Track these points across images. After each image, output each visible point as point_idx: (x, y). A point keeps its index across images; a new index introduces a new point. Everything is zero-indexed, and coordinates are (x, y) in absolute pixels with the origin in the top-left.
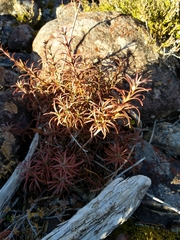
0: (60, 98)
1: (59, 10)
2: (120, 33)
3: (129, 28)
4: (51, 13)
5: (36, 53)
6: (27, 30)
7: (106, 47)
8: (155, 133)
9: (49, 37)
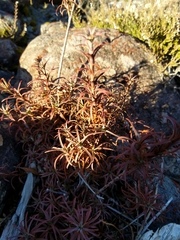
0: (66, 127)
1: (43, 27)
2: (122, 50)
3: (131, 45)
4: (34, 31)
5: (25, 70)
6: (9, 46)
7: (108, 64)
8: (166, 163)
9: (41, 51)
